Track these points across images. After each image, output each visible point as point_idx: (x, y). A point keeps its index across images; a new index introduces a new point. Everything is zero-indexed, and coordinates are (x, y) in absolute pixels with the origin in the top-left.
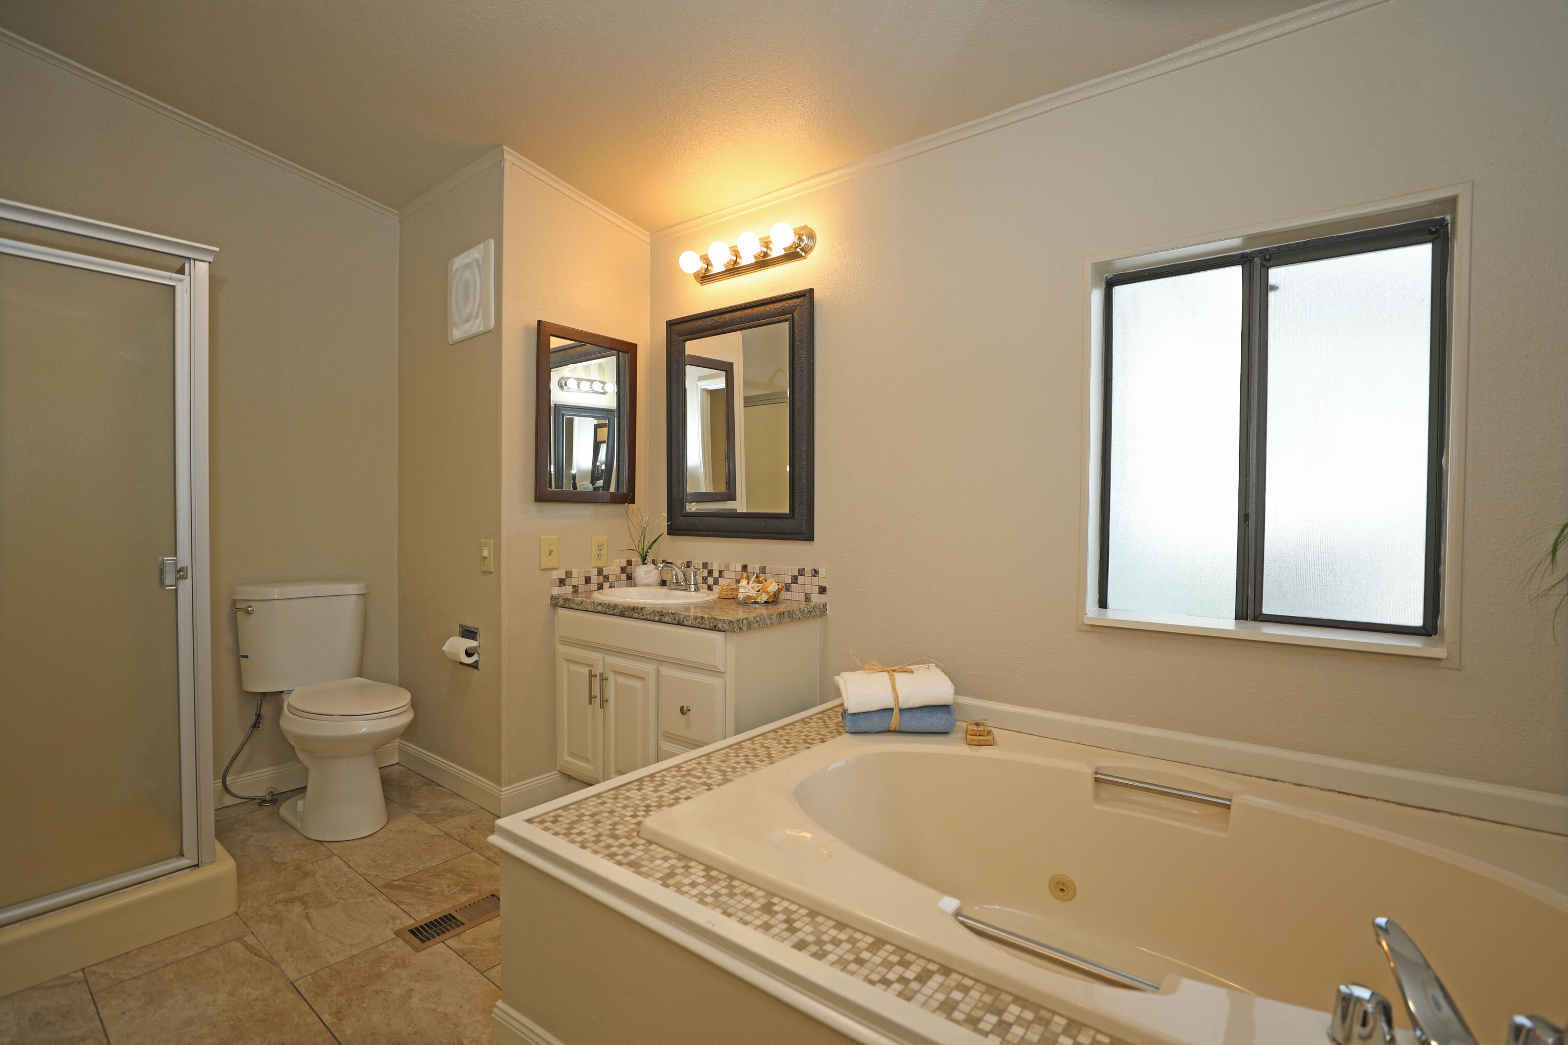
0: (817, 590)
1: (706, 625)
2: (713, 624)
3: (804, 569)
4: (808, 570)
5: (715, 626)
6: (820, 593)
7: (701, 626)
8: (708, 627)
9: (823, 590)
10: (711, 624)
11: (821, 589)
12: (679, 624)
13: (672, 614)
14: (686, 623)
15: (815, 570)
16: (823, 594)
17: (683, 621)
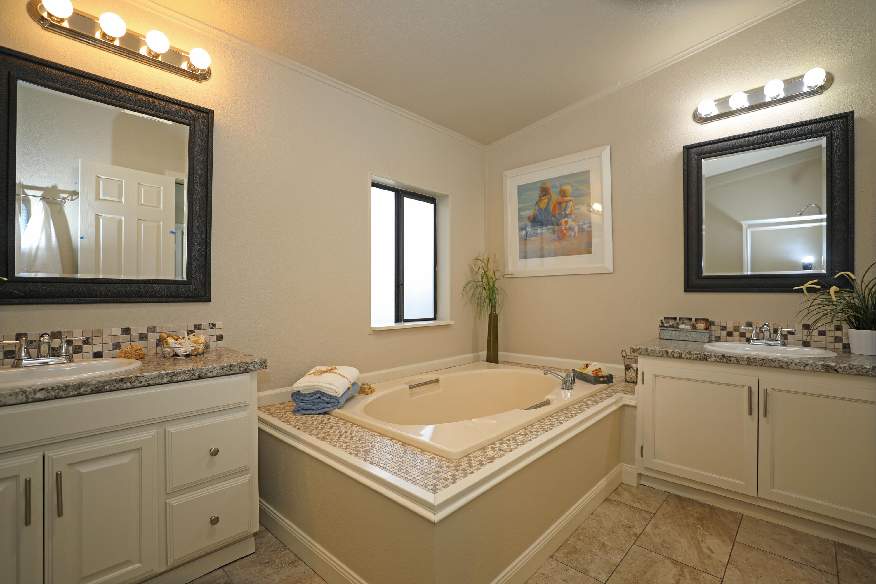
0: (214, 338)
1: (235, 370)
2: (243, 368)
3: (201, 324)
4: (205, 323)
5: (246, 369)
6: (218, 340)
7: (229, 373)
8: (238, 371)
9: (219, 338)
10: (242, 369)
11: (219, 337)
12: (200, 378)
13: (189, 371)
14: (209, 374)
15: (212, 324)
16: (221, 341)
17: (206, 374)
